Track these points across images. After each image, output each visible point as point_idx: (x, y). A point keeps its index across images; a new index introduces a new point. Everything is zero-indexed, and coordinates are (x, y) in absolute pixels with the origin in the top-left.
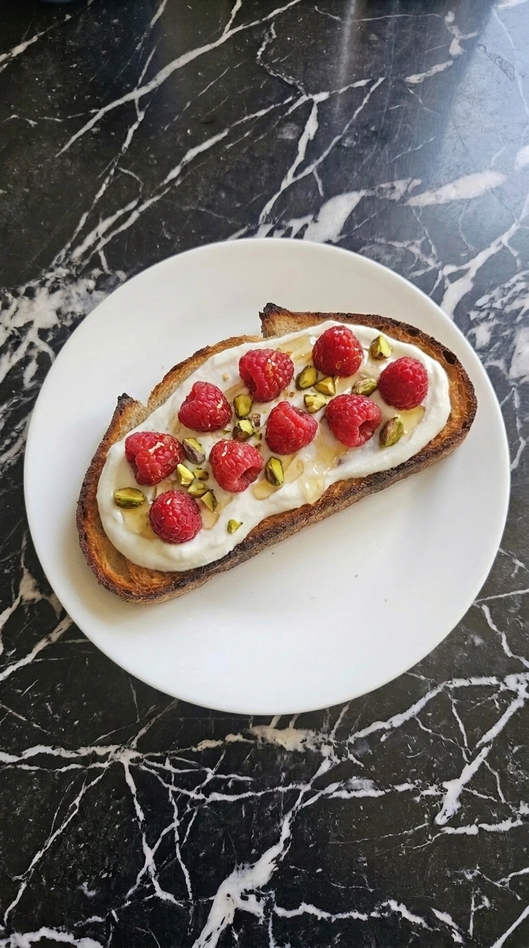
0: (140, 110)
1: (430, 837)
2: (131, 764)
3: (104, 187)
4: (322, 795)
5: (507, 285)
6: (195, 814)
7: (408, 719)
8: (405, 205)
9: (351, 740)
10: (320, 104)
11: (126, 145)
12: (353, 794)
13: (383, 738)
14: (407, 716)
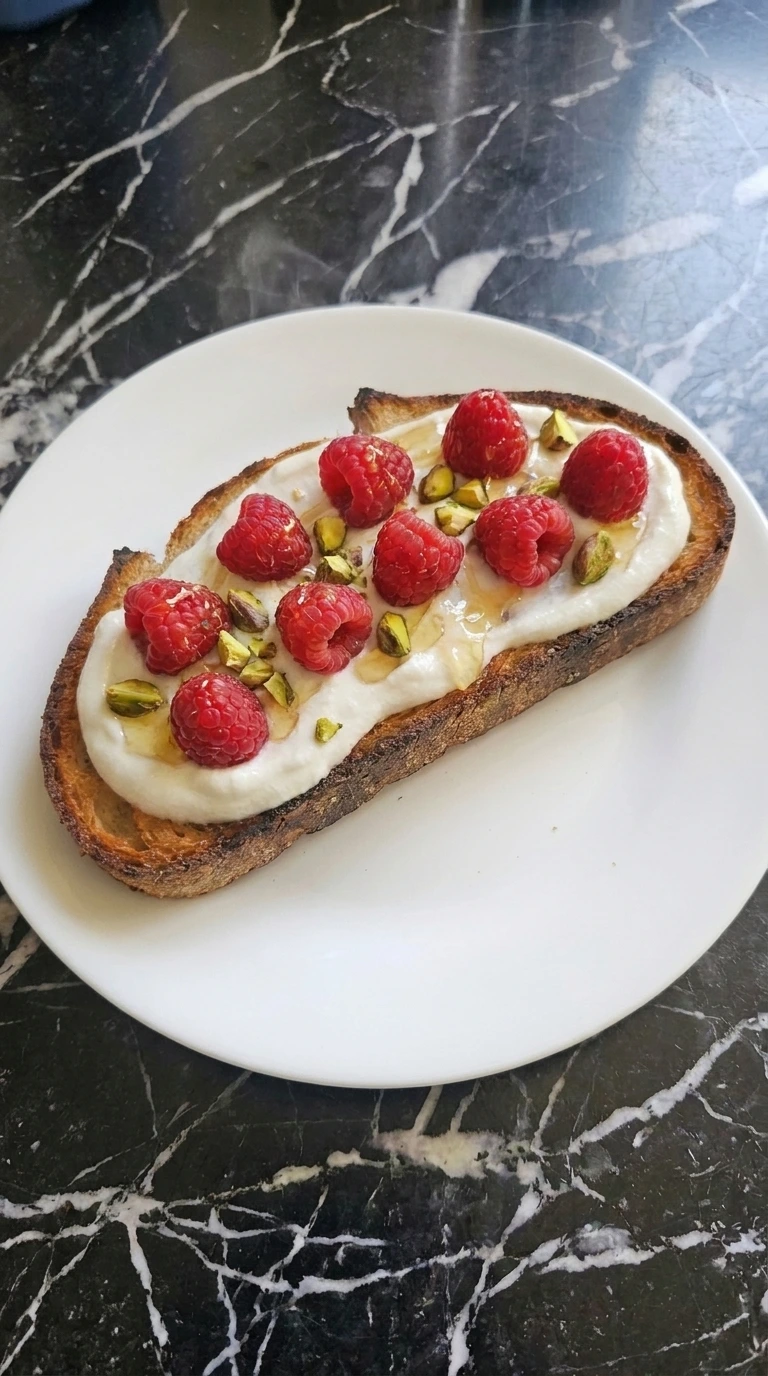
0: (146, 158)
1: (757, 1345)
2: (140, 1224)
3: (90, 264)
4: (527, 1269)
5: (749, 365)
6: (272, 1325)
7: (680, 1097)
8: (569, 264)
9: (574, 1147)
10: (424, 141)
11: (125, 205)
12: (590, 1261)
13: (637, 1142)
14: (678, 1092)
